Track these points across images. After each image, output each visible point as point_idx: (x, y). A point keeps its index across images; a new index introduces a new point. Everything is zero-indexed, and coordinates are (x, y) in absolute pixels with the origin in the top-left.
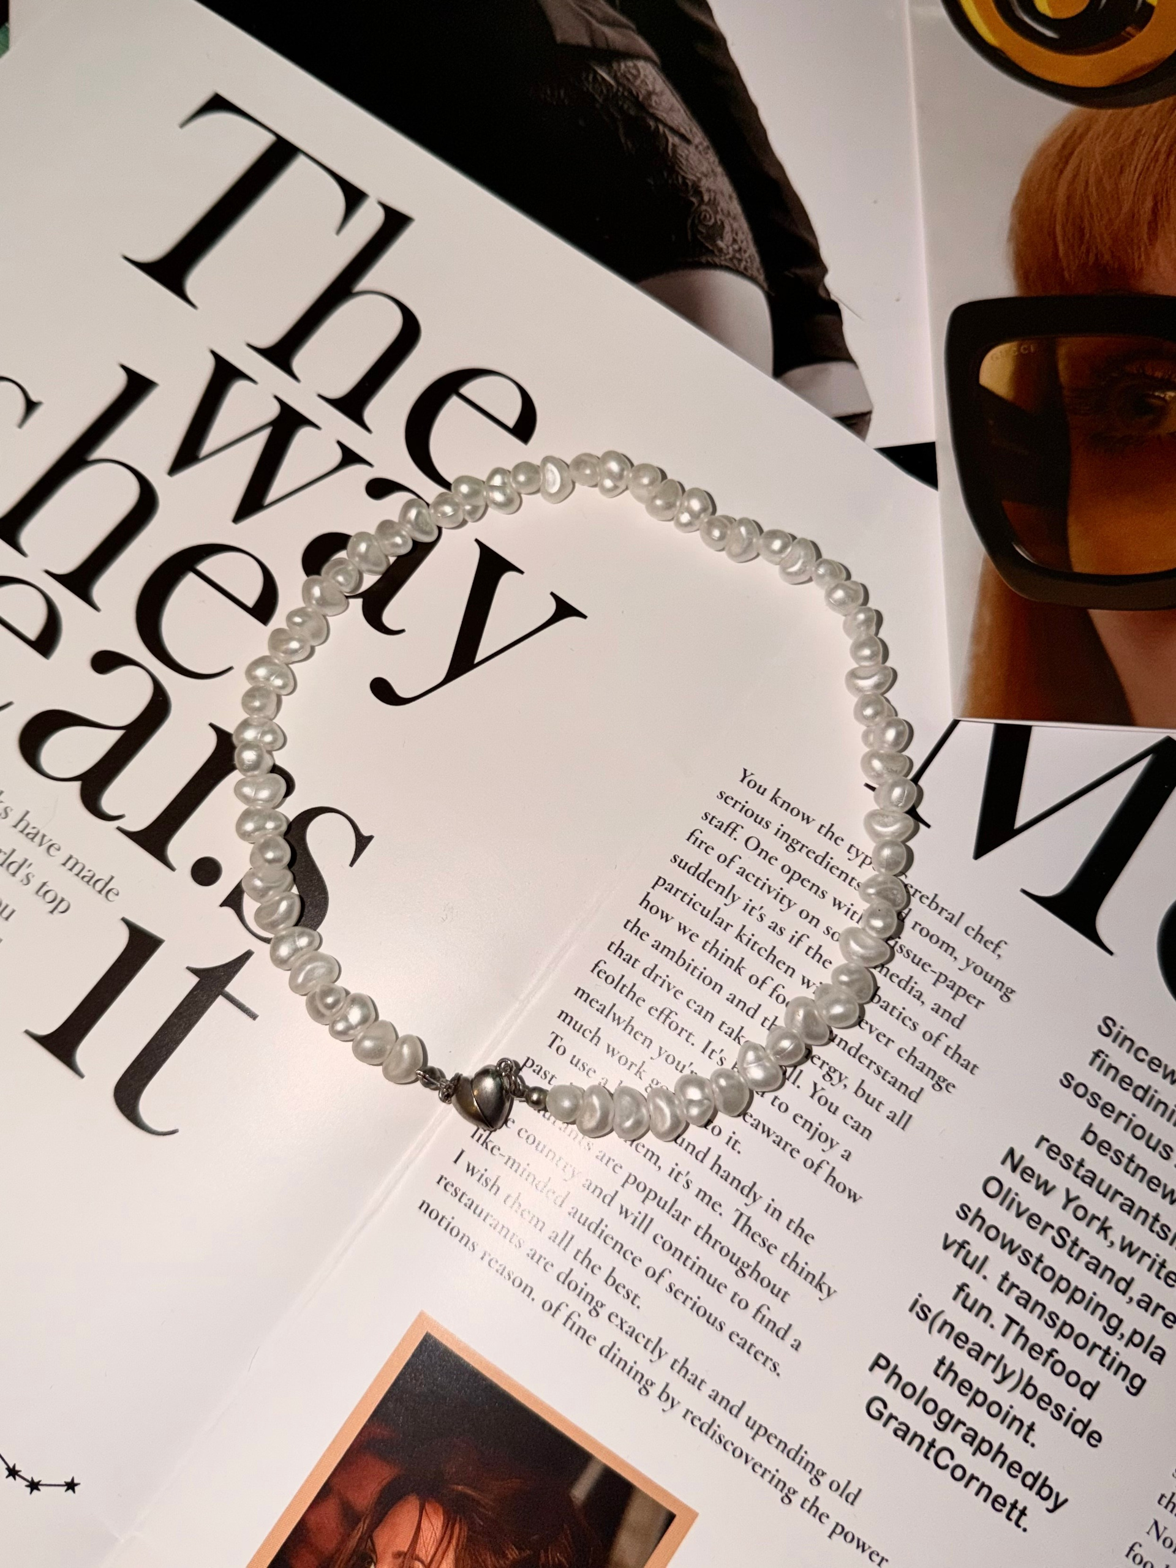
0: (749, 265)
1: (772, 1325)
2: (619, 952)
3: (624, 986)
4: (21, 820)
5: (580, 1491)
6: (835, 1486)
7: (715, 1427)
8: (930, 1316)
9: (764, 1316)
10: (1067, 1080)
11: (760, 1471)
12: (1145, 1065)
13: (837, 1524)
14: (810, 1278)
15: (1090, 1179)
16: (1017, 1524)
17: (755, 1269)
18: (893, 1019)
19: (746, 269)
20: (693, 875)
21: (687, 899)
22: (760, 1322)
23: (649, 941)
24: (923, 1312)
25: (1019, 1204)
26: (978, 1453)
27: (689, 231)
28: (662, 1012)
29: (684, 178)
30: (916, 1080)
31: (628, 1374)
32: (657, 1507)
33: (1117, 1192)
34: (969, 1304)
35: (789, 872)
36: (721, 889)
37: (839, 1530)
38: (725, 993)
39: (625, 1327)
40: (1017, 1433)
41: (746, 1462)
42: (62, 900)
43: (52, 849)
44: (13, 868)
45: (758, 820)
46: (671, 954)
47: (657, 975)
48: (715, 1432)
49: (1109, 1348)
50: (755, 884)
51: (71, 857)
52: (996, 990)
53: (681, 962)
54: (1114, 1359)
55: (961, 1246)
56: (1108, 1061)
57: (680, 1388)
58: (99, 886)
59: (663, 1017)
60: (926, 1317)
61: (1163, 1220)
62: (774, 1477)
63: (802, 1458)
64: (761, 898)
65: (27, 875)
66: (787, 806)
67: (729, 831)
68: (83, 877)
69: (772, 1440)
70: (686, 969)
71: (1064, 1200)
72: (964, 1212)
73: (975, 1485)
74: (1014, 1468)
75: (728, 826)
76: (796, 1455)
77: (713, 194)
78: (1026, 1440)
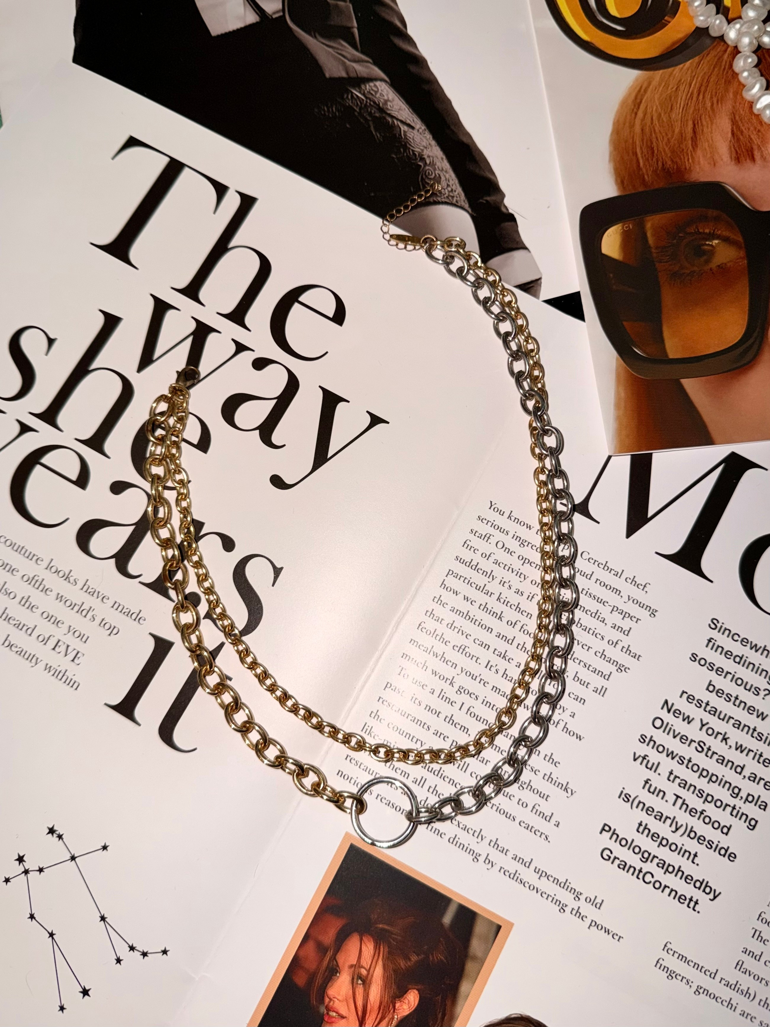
0: (458, 199)
1: (542, 815)
2: (432, 615)
3: (437, 635)
4: (85, 585)
5: (447, 919)
6: (588, 900)
7: (517, 875)
8: (631, 799)
9: (537, 810)
10: (694, 657)
11: (545, 896)
12: (739, 643)
13: (592, 921)
14: (560, 786)
15: (714, 712)
16: (694, 910)
17: (529, 785)
18: (590, 635)
19: (457, 202)
20: (469, 566)
21: (466, 581)
22: (536, 813)
23: (449, 607)
24: (627, 798)
25: (674, 731)
26: (667, 873)
27: (420, 183)
28: (460, 648)
29: (413, 151)
30: (607, 668)
31: (466, 851)
32: (491, 923)
33: (730, 717)
34: (652, 790)
35: (522, 559)
36: (485, 573)
37: (594, 924)
38: (495, 633)
39: (461, 826)
40: (688, 859)
41: (537, 892)
42: (114, 627)
43: (104, 600)
44: (84, 613)
45: (502, 531)
46: (461, 614)
47: (455, 627)
48: (518, 878)
49: (735, 805)
50: (504, 568)
51: (116, 602)
52: (647, 612)
53: (468, 617)
54: (738, 811)
55: (644, 758)
56: (717, 644)
57: (495, 856)
58: (134, 616)
59: (461, 650)
60: (629, 800)
61: (758, 730)
62: (553, 898)
63: (568, 886)
64: (509, 576)
65: (93, 616)
66: (517, 520)
67: (486, 538)
68: (124, 613)
69: (550, 878)
70: (471, 622)
71: (700, 725)
72: (643, 739)
73: (667, 891)
74: (688, 879)
75: (485, 536)
76: (564, 885)
77: (431, 159)
78: (693, 862)
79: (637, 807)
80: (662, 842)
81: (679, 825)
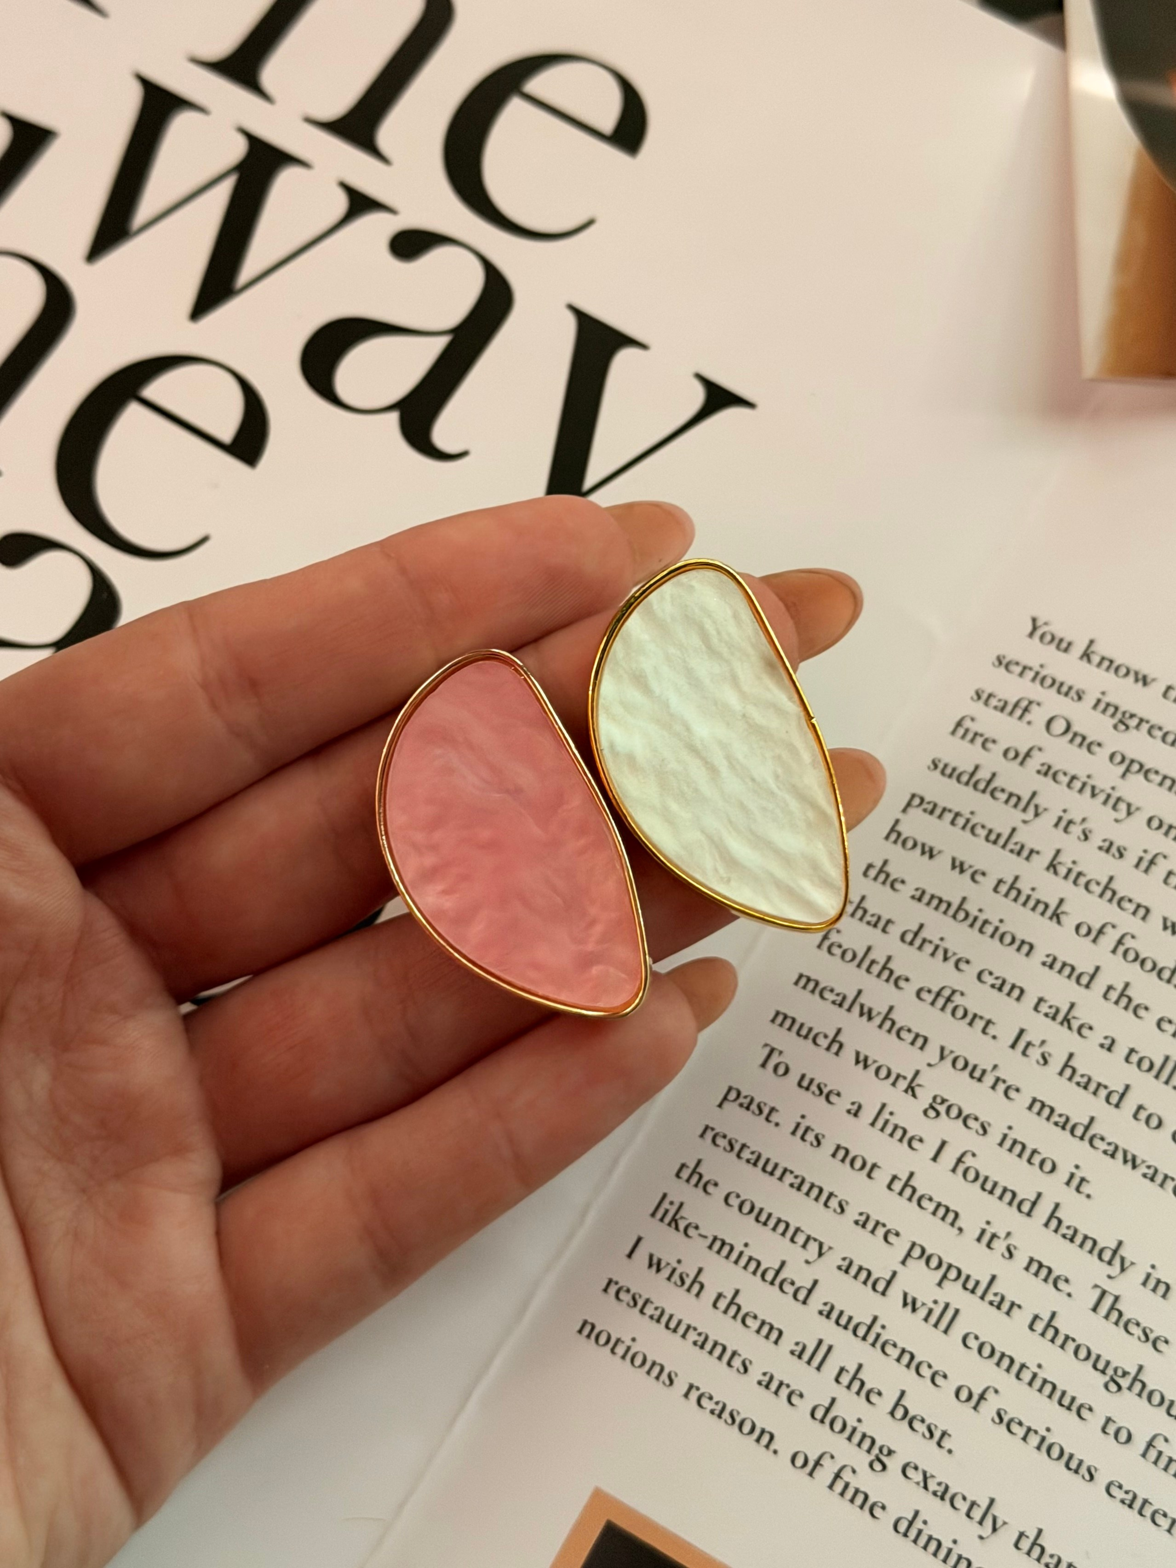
2: (860, 913)
3: (873, 962)
9: (1160, 1453)
17: (1135, 1379)
20: (967, 783)
21: (961, 821)
22: (1156, 1462)
23: (907, 890)
28: (938, 994)
35: (1121, 762)
36: (1014, 800)
38: (1039, 955)
39: (932, 1486)
45: (1064, 690)
46: (944, 906)
47: (924, 941)
50: (1069, 785)
53: (961, 915)
59: (941, 1002)
64: (1081, 805)
66: (1109, 664)
67: (1018, 712)
70: (972, 926)
75: (1016, 705)
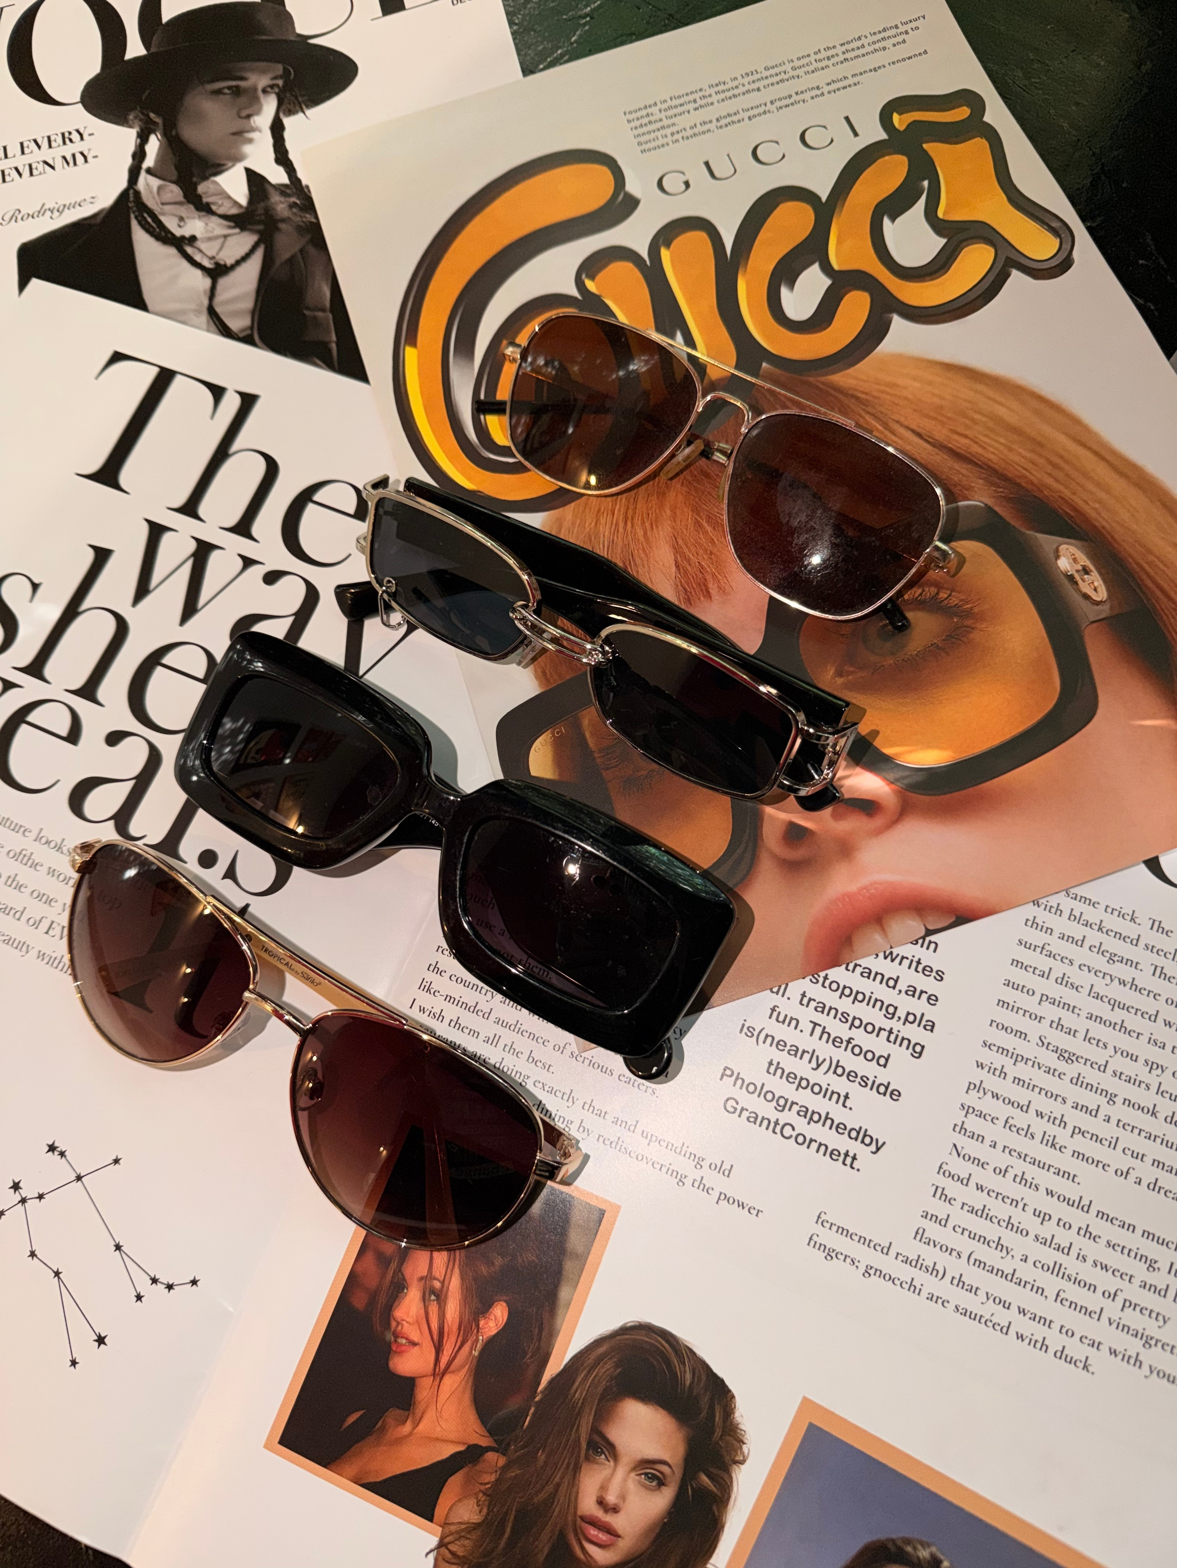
6: (713, 1167)
7: (620, 1143)
8: (755, 1033)
11: (658, 1167)
13: (721, 1193)
16: (852, 1167)
24: (749, 1032)
26: (812, 1122)
32: (591, 1208)
34: (781, 1019)
37: (723, 1197)
40: (837, 1102)
41: (647, 1162)
48: (621, 1146)
49: (891, 1029)
54: (897, 1036)
60: (752, 1034)
62: (668, 1169)
63: (686, 1152)
69: (662, 1143)
73: (814, 1146)
74: (840, 1128)
76: (681, 1151)
78: (844, 1106)
79: (764, 1042)
80: (802, 1083)
81: (820, 1061)
